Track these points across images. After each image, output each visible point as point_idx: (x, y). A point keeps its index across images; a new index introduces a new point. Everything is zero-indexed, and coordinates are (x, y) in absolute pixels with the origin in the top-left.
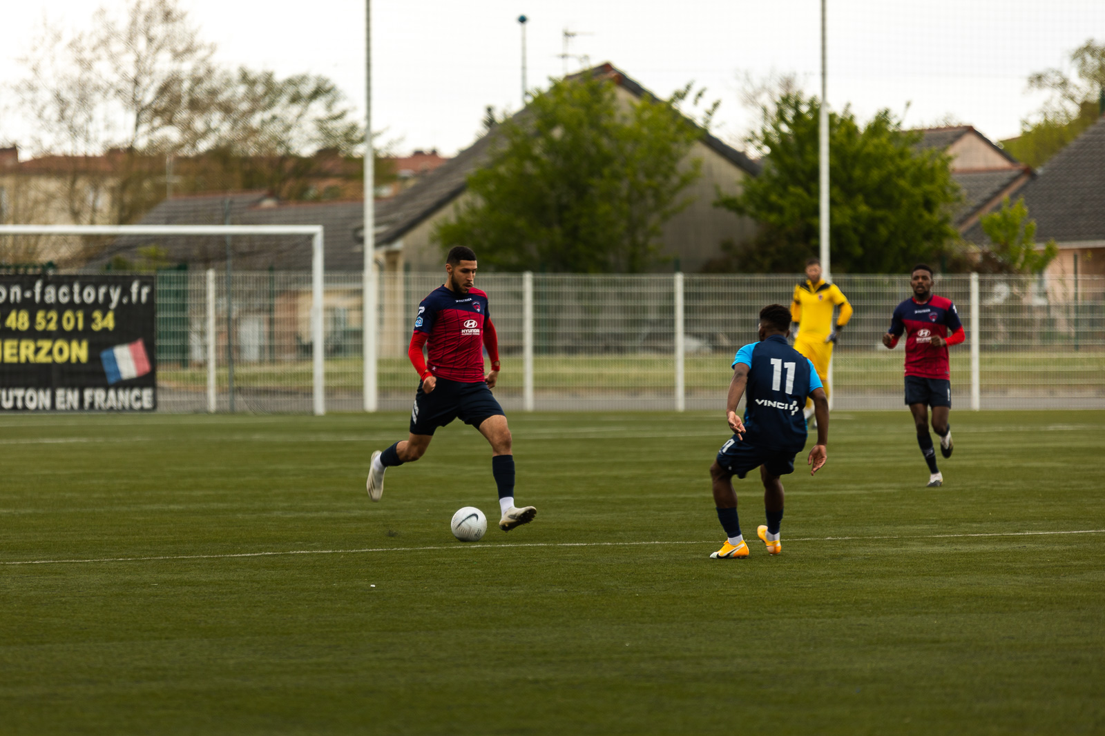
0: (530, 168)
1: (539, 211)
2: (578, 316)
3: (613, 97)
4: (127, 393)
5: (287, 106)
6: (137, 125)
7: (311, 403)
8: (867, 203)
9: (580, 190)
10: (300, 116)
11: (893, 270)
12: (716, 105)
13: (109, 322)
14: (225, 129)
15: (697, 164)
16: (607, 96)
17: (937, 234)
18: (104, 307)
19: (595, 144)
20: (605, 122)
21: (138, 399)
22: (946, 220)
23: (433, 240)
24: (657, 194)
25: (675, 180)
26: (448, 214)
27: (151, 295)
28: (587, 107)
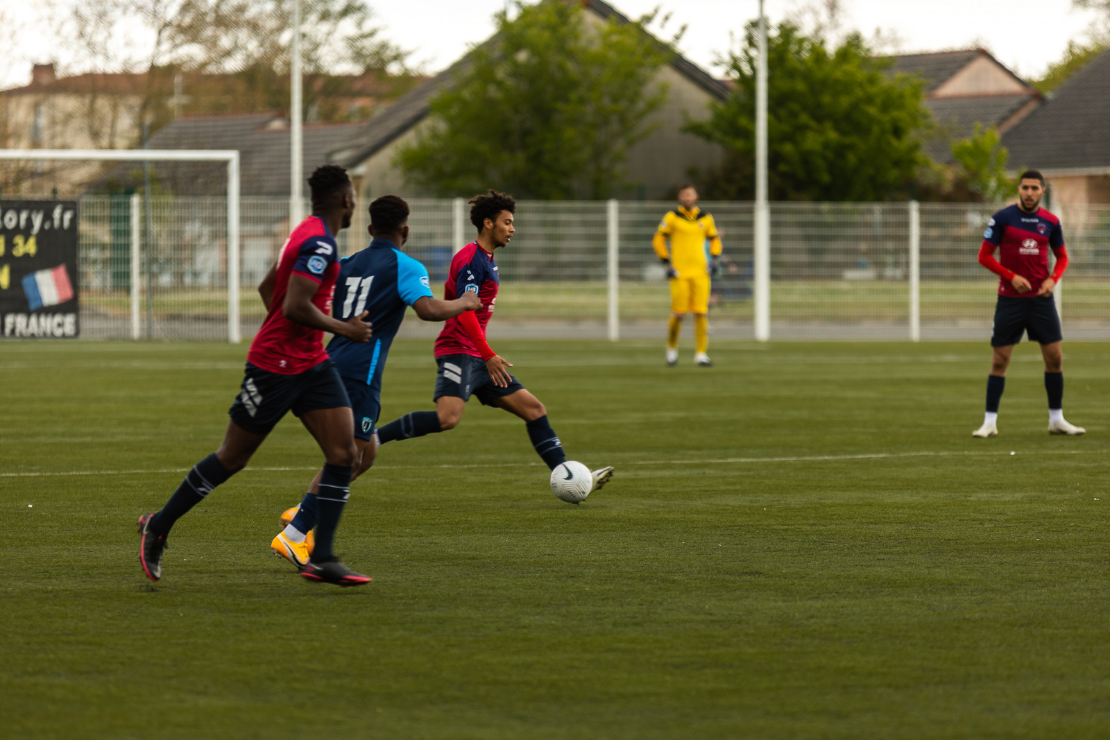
0: (493, 92)
1: (503, 137)
2: (539, 244)
3: (580, 21)
4: (49, 319)
5: (317, 23)
6: (159, 43)
7: (227, 331)
8: (837, 128)
9: (544, 114)
10: (329, 34)
11: (861, 198)
12: (683, 29)
13: (31, 247)
14: (253, 46)
15: (664, 89)
16: (573, 19)
17: (905, 162)
18: (26, 232)
19: (561, 68)
20: (571, 45)
21: (60, 325)
22: (916, 147)
23: (395, 165)
24: (623, 120)
25: (641, 105)
26: (410, 139)
27: (74, 221)
28: (553, 28)
